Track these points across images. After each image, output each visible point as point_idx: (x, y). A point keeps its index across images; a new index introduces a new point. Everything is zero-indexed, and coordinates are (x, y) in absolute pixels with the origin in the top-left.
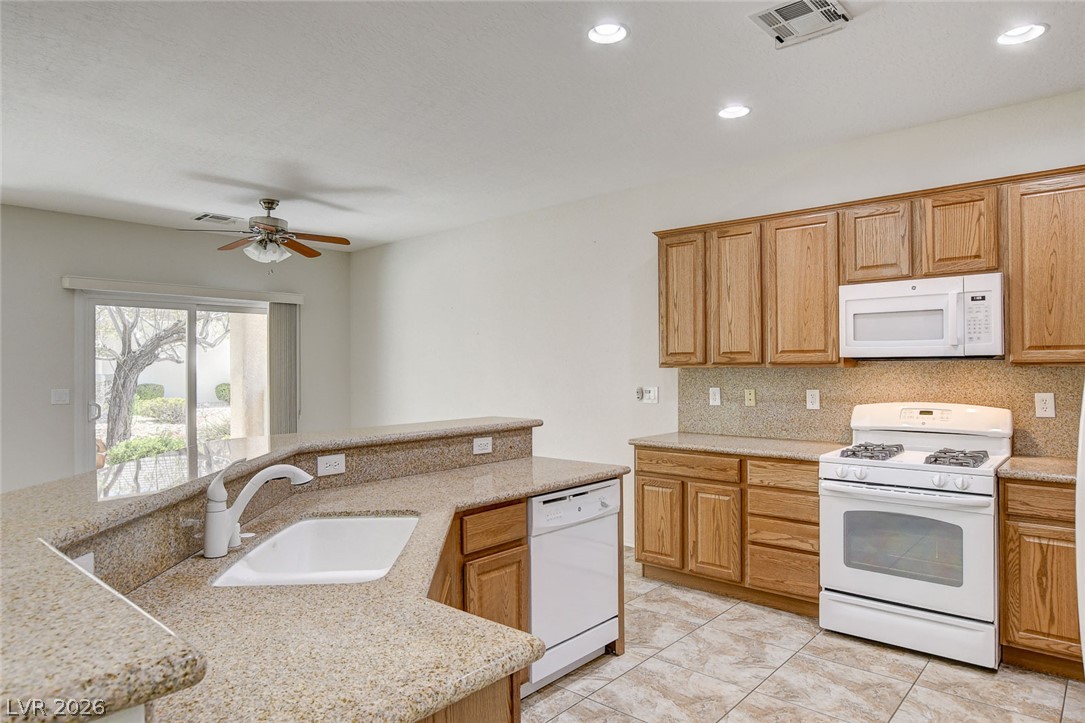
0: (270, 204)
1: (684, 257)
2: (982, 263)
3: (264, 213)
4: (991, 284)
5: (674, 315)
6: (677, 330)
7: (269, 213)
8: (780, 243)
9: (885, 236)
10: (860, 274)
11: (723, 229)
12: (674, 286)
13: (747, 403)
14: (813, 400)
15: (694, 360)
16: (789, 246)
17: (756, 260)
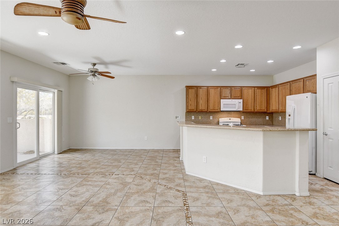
0: (94, 65)
1: (192, 91)
2: (239, 98)
3: (92, 67)
4: (241, 101)
5: (190, 102)
6: (191, 105)
7: (94, 67)
8: (211, 91)
9: (227, 92)
10: (224, 98)
11: (200, 87)
12: (190, 96)
13: (199, 119)
14: (211, 118)
15: (194, 111)
16: (212, 91)
17: (206, 94)
